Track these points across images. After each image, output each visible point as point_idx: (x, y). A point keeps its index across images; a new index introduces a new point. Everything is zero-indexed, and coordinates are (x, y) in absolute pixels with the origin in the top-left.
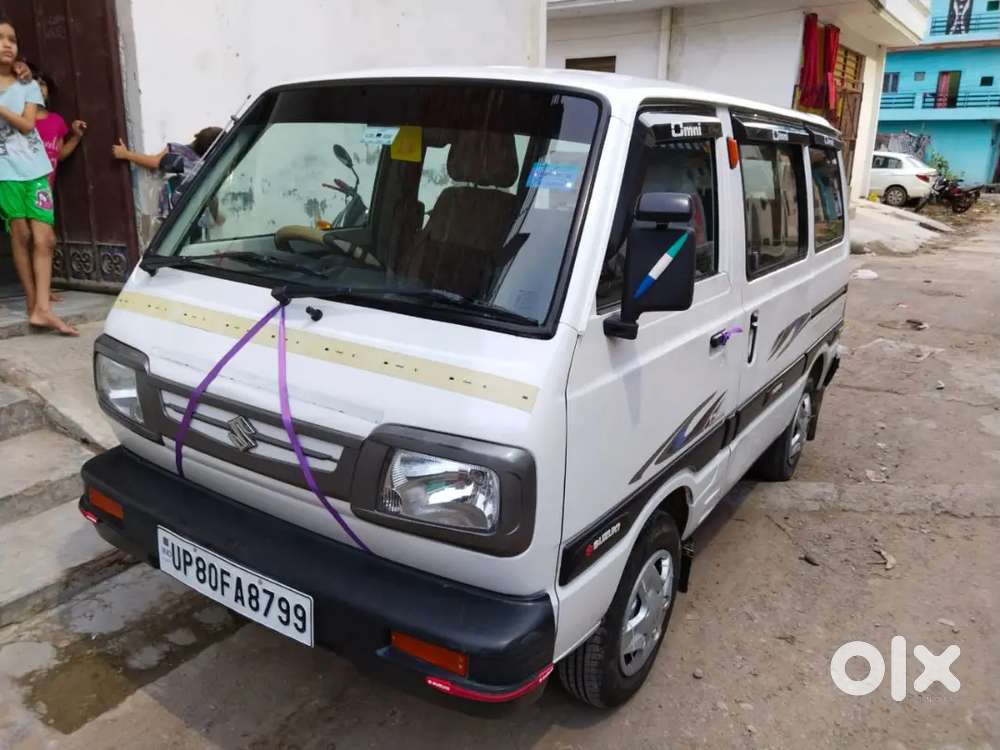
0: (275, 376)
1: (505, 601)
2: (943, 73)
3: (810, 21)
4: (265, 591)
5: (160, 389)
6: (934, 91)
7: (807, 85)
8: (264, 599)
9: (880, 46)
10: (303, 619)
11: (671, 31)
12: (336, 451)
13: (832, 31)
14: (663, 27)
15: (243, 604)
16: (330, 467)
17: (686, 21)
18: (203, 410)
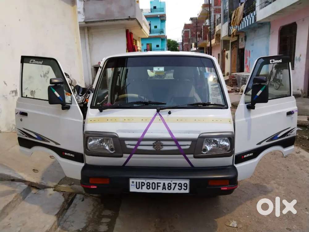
0: (166, 129)
1: (228, 167)
2: (148, 44)
3: (127, 31)
4: (173, 183)
5: (124, 140)
6: (146, 49)
7: (129, 49)
8: (173, 186)
9: (139, 38)
10: (186, 187)
11: (88, 33)
12: (190, 143)
13: (131, 34)
14: (86, 32)
15: (165, 189)
16: (188, 147)
17: (92, 31)
18: (142, 143)
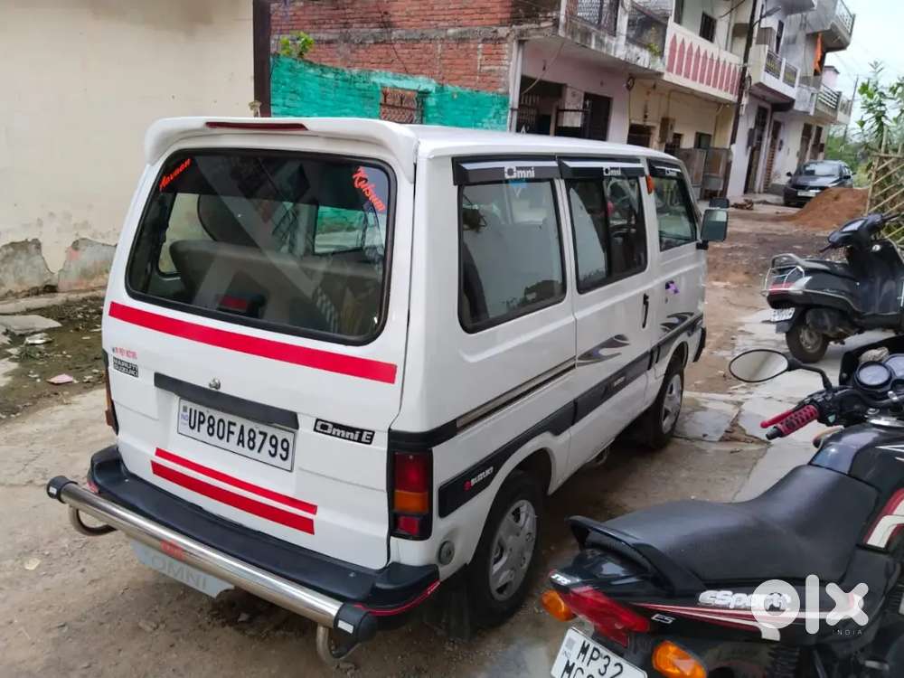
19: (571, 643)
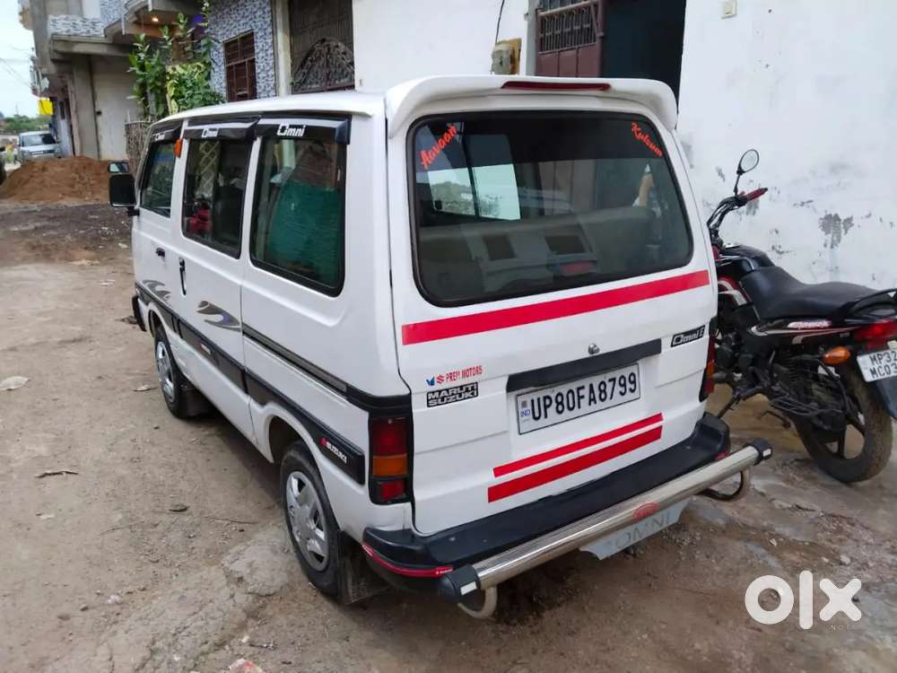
19: (864, 362)
